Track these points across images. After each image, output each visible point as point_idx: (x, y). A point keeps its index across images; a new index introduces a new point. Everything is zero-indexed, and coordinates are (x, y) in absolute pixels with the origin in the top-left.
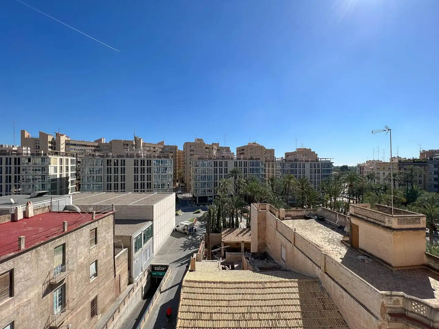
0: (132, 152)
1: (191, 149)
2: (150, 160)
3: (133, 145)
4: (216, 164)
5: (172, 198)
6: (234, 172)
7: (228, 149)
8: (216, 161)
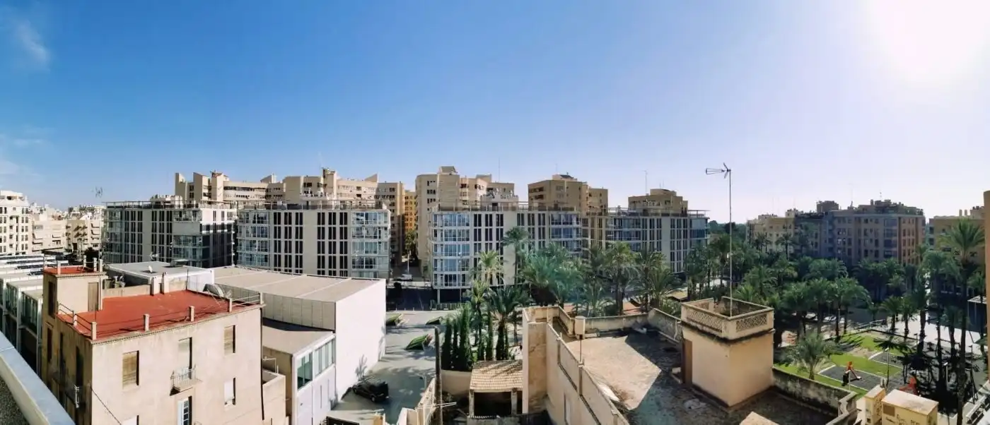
0: (314, 198)
1: (430, 189)
2: (346, 214)
3: (319, 185)
4: (477, 220)
5: (378, 289)
6: (515, 235)
7: (508, 188)
8: (478, 213)
